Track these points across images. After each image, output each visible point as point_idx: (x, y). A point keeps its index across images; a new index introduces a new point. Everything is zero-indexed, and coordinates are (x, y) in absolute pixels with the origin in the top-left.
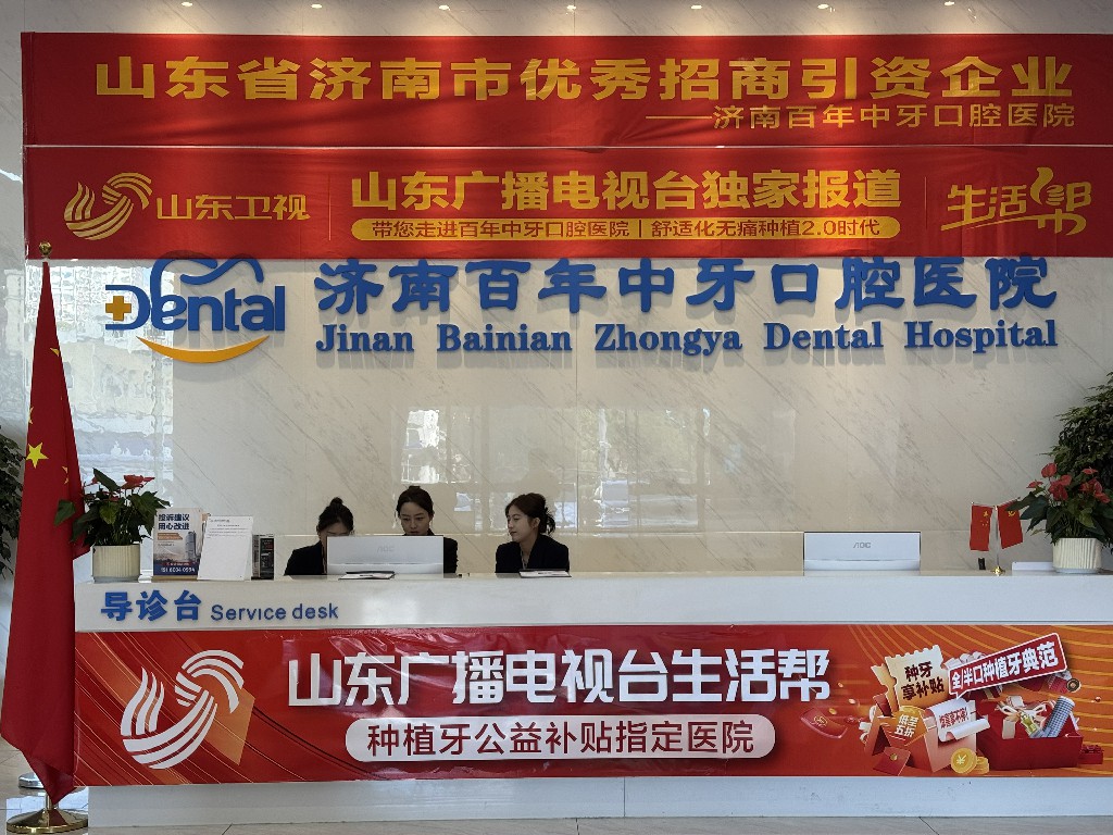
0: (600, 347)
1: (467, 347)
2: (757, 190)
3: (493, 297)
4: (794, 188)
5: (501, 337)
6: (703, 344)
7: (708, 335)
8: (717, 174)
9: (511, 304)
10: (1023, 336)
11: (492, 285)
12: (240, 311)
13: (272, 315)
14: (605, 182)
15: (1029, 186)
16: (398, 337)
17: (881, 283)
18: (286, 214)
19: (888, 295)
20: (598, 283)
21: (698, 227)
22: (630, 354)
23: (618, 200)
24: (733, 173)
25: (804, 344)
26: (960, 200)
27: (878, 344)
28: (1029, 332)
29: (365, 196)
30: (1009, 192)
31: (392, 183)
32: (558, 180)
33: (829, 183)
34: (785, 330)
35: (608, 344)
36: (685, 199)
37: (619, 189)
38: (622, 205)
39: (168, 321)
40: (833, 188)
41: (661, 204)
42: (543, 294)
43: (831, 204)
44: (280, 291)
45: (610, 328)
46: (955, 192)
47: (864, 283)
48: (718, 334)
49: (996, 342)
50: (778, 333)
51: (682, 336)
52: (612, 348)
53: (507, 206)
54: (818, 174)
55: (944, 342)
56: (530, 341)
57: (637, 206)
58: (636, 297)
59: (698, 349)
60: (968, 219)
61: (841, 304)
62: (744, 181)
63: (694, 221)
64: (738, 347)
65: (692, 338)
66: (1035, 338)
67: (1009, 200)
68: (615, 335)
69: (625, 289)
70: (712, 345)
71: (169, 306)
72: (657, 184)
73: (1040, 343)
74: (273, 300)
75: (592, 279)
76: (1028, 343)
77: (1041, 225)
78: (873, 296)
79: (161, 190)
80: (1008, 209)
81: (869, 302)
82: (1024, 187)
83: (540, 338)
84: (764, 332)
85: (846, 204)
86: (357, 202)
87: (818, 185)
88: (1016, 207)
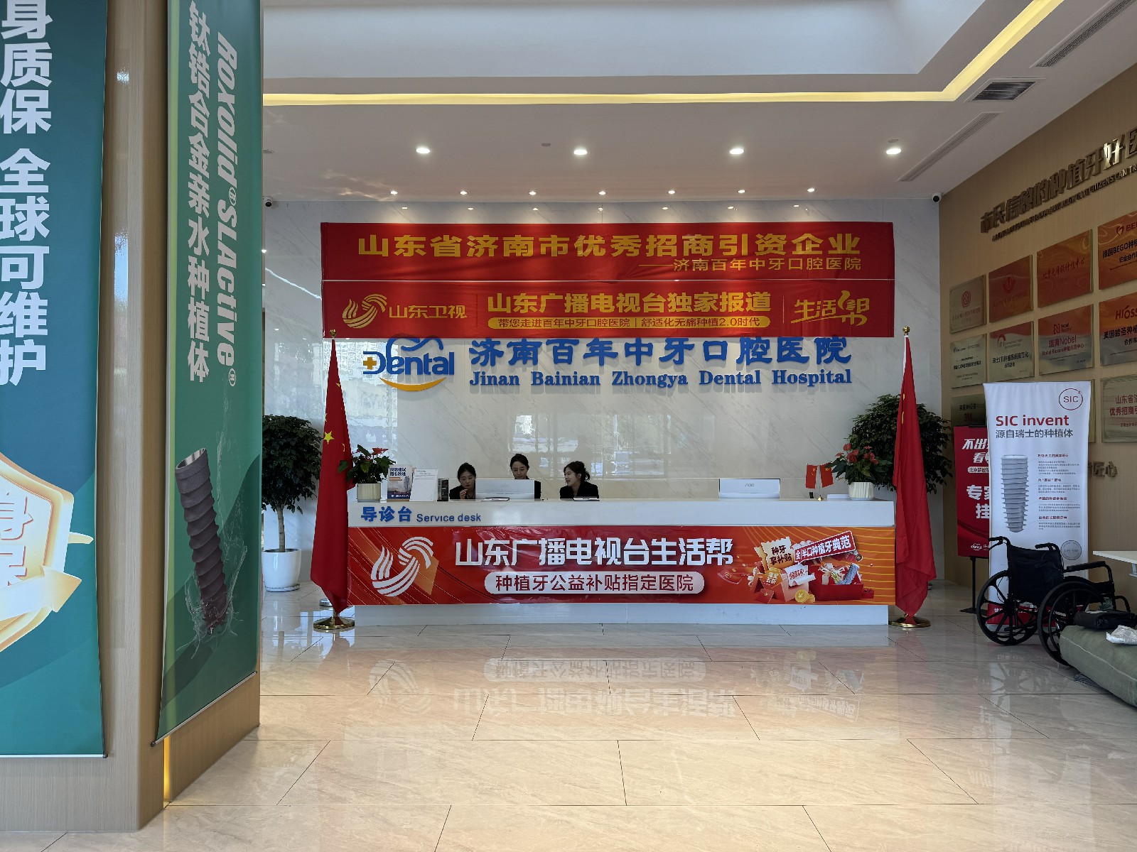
0: (615, 383)
1: (546, 383)
2: (696, 302)
3: (560, 357)
4: (715, 301)
5: (564, 377)
6: (668, 382)
7: (670, 377)
8: (675, 294)
9: (569, 361)
10: (833, 378)
11: (559, 351)
12: (431, 365)
13: (447, 366)
14: (618, 298)
15: (837, 301)
16: (512, 378)
17: (760, 350)
18: (455, 315)
19: (764, 357)
20: (614, 351)
21: (665, 321)
22: (630, 386)
23: (624, 308)
24: (684, 294)
25: (719, 382)
26: (801, 308)
27: (758, 381)
28: (837, 376)
29: (495, 306)
30: (827, 303)
31: (508, 299)
32: (593, 297)
33: (733, 299)
34: (710, 375)
35: (619, 381)
36: (658, 307)
37: (624, 302)
38: (626, 311)
39: (395, 369)
40: (735, 302)
41: (646, 310)
42: (586, 356)
43: (735, 310)
44: (452, 355)
45: (620, 373)
46: (798, 303)
47: (751, 350)
48: (675, 377)
49: (820, 381)
50: (706, 376)
51: (657, 377)
52: (621, 384)
53: (567, 311)
54: (727, 294)
55: (792, 381)
56: (579, 380)
57: (634, 310)
58: (633, 358)
59: (665, 385)
60: (806, 317)
61: (739, 361)
62: (690, 298)
63: (664, 319)
64: (685, 383)
65: (662, 379)
66: (840, 379)
67: (826, 307)
68: (623, 377)
69: (628, 354)
70: (672, 382)
71: (395, 362)
72: (644, 300)
73: (842, 381)
74: (448, 359)
75: (611, 348)
76: (836, 381)
77: (844, 320)
78: (756, 357)
79: (390, 303)
80: (826, 312)
81: (753, 360)
82: (835, 301)
83: (584, 380)
84: (699, 375)
85: (742, 310)
86: (491, 308)
87: (727, 300)
88: (831, 311)
